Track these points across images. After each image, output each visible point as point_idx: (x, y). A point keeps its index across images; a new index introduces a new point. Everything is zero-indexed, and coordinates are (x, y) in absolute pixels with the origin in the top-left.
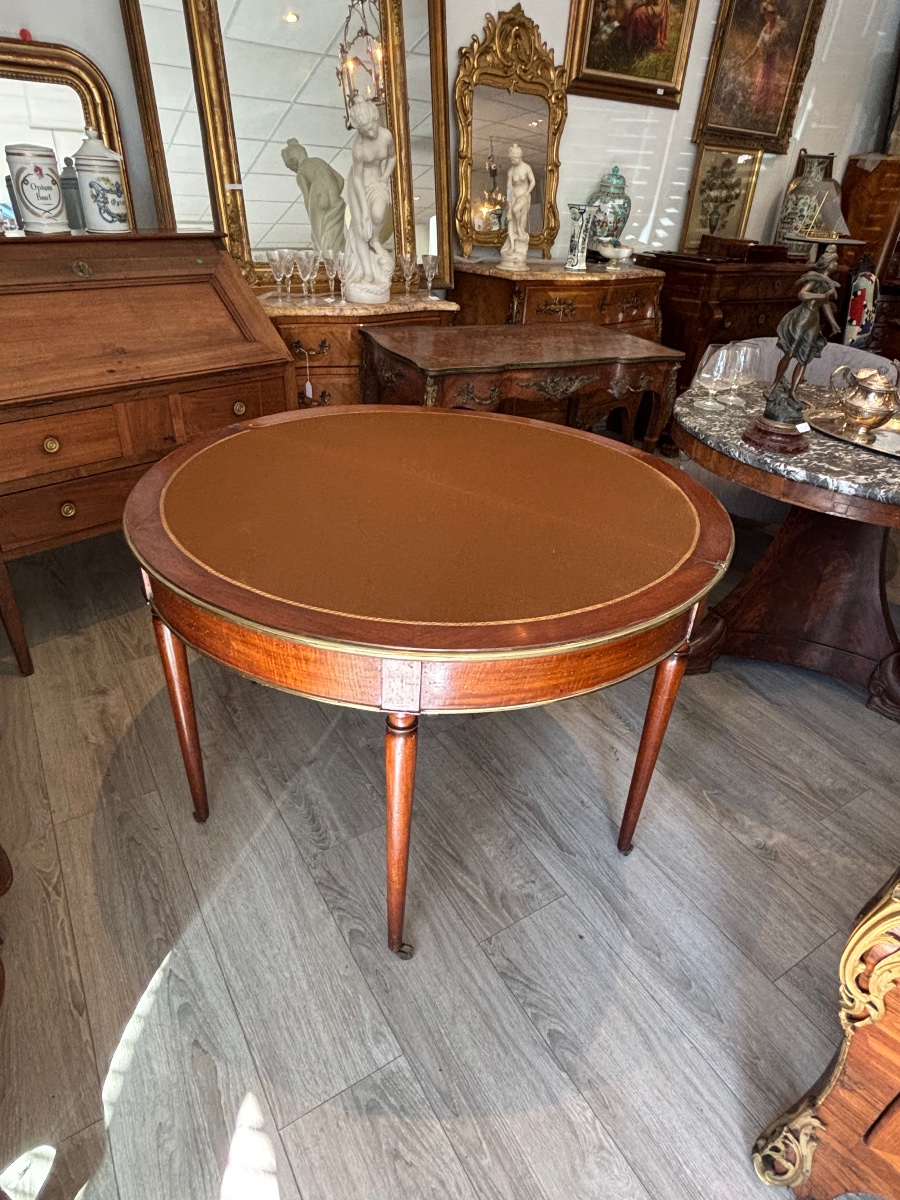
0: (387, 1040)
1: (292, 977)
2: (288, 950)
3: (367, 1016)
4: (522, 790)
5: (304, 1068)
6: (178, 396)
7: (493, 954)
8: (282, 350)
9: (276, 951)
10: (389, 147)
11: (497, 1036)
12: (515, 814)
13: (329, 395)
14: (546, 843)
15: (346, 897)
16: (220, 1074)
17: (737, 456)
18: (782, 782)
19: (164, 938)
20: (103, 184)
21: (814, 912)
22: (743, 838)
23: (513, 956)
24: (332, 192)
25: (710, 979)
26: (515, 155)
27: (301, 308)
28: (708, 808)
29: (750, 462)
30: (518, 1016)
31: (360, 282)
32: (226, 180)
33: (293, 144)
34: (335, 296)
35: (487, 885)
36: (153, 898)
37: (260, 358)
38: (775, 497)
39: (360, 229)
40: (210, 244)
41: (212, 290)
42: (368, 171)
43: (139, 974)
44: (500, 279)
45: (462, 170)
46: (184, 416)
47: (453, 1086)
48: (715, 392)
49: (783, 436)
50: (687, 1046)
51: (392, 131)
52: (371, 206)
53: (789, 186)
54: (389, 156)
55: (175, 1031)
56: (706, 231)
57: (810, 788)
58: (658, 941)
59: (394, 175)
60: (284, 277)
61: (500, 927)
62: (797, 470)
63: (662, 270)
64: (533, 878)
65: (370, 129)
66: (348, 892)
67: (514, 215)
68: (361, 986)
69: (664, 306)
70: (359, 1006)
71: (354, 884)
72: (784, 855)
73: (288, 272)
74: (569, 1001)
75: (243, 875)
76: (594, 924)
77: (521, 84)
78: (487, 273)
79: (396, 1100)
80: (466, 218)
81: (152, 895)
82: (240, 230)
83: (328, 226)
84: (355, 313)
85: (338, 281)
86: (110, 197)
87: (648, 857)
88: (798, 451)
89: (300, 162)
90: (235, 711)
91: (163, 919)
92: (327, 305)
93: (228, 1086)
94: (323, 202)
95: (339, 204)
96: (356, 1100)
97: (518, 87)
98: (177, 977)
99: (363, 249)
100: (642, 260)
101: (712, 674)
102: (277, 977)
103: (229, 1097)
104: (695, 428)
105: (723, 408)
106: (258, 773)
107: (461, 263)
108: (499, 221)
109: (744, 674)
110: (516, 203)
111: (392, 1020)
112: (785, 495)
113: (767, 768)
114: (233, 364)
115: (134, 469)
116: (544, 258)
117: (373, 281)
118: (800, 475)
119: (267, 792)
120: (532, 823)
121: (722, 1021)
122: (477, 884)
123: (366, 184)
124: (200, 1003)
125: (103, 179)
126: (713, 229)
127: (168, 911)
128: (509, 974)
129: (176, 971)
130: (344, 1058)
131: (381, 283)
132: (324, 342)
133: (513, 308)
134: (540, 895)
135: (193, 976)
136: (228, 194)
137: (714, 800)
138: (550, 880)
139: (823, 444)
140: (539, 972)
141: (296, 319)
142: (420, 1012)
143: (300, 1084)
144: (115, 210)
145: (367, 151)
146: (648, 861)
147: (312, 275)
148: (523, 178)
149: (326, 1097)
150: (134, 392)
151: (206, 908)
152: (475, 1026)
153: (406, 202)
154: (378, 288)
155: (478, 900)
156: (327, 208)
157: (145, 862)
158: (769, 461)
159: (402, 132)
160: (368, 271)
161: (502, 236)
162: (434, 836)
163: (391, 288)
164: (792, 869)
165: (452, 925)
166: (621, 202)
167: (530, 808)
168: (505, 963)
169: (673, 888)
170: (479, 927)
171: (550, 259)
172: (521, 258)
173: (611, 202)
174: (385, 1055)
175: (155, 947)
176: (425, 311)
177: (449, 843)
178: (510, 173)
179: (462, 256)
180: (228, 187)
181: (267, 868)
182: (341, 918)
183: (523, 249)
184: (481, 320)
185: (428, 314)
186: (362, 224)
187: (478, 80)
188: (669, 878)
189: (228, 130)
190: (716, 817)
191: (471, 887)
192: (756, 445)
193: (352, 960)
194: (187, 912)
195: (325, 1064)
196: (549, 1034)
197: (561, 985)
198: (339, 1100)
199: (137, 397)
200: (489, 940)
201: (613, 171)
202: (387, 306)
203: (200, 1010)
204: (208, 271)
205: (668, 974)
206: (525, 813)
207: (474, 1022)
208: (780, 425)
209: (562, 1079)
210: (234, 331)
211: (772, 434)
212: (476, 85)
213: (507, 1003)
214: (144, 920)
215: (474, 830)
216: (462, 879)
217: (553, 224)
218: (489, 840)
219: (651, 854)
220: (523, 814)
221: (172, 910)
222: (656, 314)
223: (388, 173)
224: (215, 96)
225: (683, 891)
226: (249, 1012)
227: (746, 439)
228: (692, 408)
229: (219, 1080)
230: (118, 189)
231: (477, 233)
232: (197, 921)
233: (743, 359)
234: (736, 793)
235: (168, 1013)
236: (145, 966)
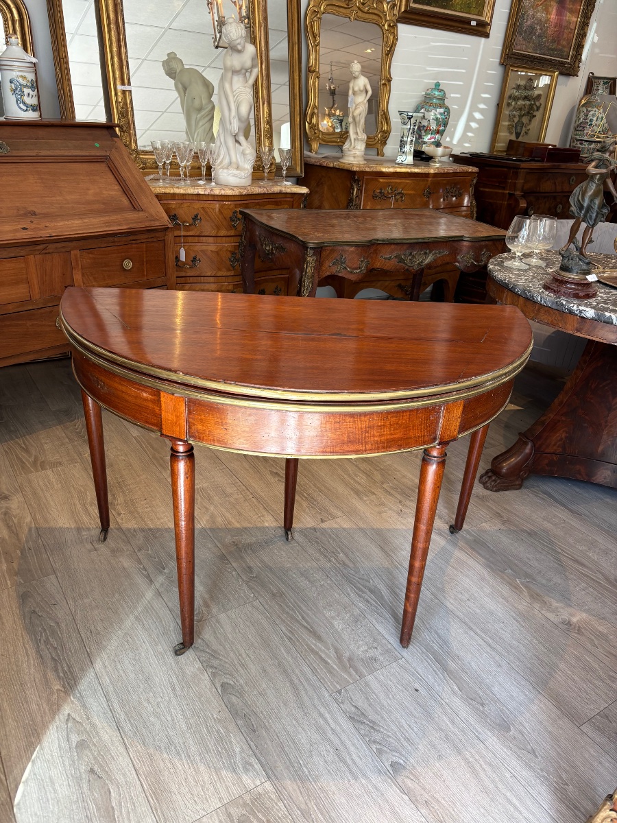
0: (255, 770)
1: (173, 720)
2: (170, 698)
3: (237, 750)
4: (365, 577)
5: (185, 790)
6: (77, 252)
7: (342, 703)
8: (165, 220)
9: (159, 699)
10: (253, 59)
11: (348, 766)
12: (360, 596)
13: (199, 260)
14: (386, 619)
15: (218, 658)
16: (113, 794)
17: (539, 300)
18: (582, 573)
19: (63, 690)
20: (21, 80)
21: (613, 674)
22: (551, 616)
23: (360, 704)
24: (204, 96)
25: (526, 725)
26: (356, 70)
27: (178, 188)
28: (521, 592)
29: (550, 305)
30: (365, 751)
31: (227, 168)
32: (118, 82)
33: (172, 57)
34: (206, 179)
35: (337, 651)
36: (53, 658)
37: (147, 224)
38: (571, 332)
39: (228, 126)
40: (105, 132)
41: (107, 169)
42: (236, 78)
43: (42, 717)
44: (342, 169)
45: (311, 81)
46: (82, 269)
47: (312, 805)
48: (520, 254)
49: (576, 284)
50: (508, 775)
51: (256, 47)
52: (238, 107)
53: (580, 101)
54: (253, 66)
55: (73, 761)
56: (513, 137)
57: (607, 579)
58: (481, 694)
59: (256, 81)
60: (165, 163)
61: (348, 682)
62: (588, 309)
63: (476, 167)
64: (375, 645)
65: (238, 44)
66: (219, 654)
67: (354, 118)
68: (232, 727)
69: (478, 196)
70: (231, 742)
71: (225, 648)
72: (586, 630)
73: (168, 159)
74: (407, 740)
75: (130, 639)
76: (427, 680)
77: (360, 14)
78: (331, 165)
79: (264, 815)
80: (314, 121)
81: (51, 656)
82: (129, 123)
83: (201, 124)
84: (223, 192)
85: (209, 168)
86: (26, 91)
87: (471, 629)
88: (588, 296)
89: (178, 71)
90: (119, 514)
91: (61, 675)
92: (200, 186)
93: (120, 803)
94: (197, 103)
95: (210, 107)
96: (229, 815)
97: (358, 16)
98: (74, 719)
99: (231, 142)
100: (457, 159)
101: (523, 490)
102: (161, 721)
103: (121, 812)
104: (505, 280)
105: (528, 267)
106: (140, 562)
107: (310, 157)
108: (341, 125)
109: (549, 490)
110: (355, 109)
111: (259, 752)
112: (578, 331)
113: (571, 563)
114: (124, 227)
115: (39, 311)
116: (378, 155)
117: (238, 168)
118: (590, 313)
119: (148, 577)
120: (373, 603)
121: (536, 756)
122: (329, 649)
123: (234, 88)
124: (95, 740)
125: (22, 76)
126: (518, 135)
127: (66, 668)
128: (358, 718)
129: (73, 715)
130: (218, 782)
131: (244, 169)
132: (196, 216)
133: (353, 194)
134: (381, 658)
135: (88, 719)
136: (119, 94)
137: (526, 587)
138: (390, 647)
139: (608, 293)
140: (382, 717)
141: (174, 196)
142: (283, 748)
143: (181, 803)
144: (29, 101)
145: (235, 61)
146: (472, 633)
147: (188, 161)
148: (362, 88)
149: (204, 813)
150: (42, 247)
151: (98, 665)
152: (329, 759)
153: (265, 106)
154: (242, 174)
155: (329, 661)
156: (200, 109)
157: (45, 630)
158: (564, 303)
159: (263, 49)
160: (234, 160)
161: (344, 136)
162: (291, 612)
163: (253, 174)
164: (593, 640)
165: (308, 680)
166: (442, 111)
167: (371, 591)
168: (353, 709)
169: (493, 653)
170: (332, 683)
171: (383, 155)
172: (358, 153)
173: (433, 111)
174: (253, 781)
175: (55, 696)
176: (280, 193)
177: (303, 618)
178: (351, 85)
179: (310, 151)
180: (120, 87)
181: (150, 635)
182: (214, 675)
183: (361, 147)
184: (326, 204)
185: (282, 196)
186: (230, 121)
187: (324, 9)
188: (490, 645)
189: (121, 42)
190: (528, 599)
191: (323, 652)
192: (554, 291)
193: (224, 706)
194: (82, 669)
195: (202, 787)
196: (391, 765)
197: (400, 727)
198: (215, 815)
199: (44, 251)
200: (339, 692)
201: (435, 86)
202: (249, 188)
203: (95, 745)
204: (103, 153)
205: (490, 720)
206: (368, 595)
207: (328, 755)
208: (573, 276)
209: (403, 799)
210: (125, 201)
211: (567, 282)
212: (324, 13)
213: (356, 741)
214: (45, 675)
215: (325, 608)
216: (315, 645)
217: (385, 128)
218: (338, 616)
219: (474, 628)
220: (366, 597)
221: (69, 667)
222: (471, 203)
223: (251, 81)
224: (112, 16)
225: (501, 655)
226: (136, 747)
227: (546, 287)
228: (503, 266)
229: (113, 799)
230: (33, 85)
231: (323, 133)
232: (90, 675)
233: (542, 230)
234: (544, 582)
235: (67, 747)
236: (47, 711)
